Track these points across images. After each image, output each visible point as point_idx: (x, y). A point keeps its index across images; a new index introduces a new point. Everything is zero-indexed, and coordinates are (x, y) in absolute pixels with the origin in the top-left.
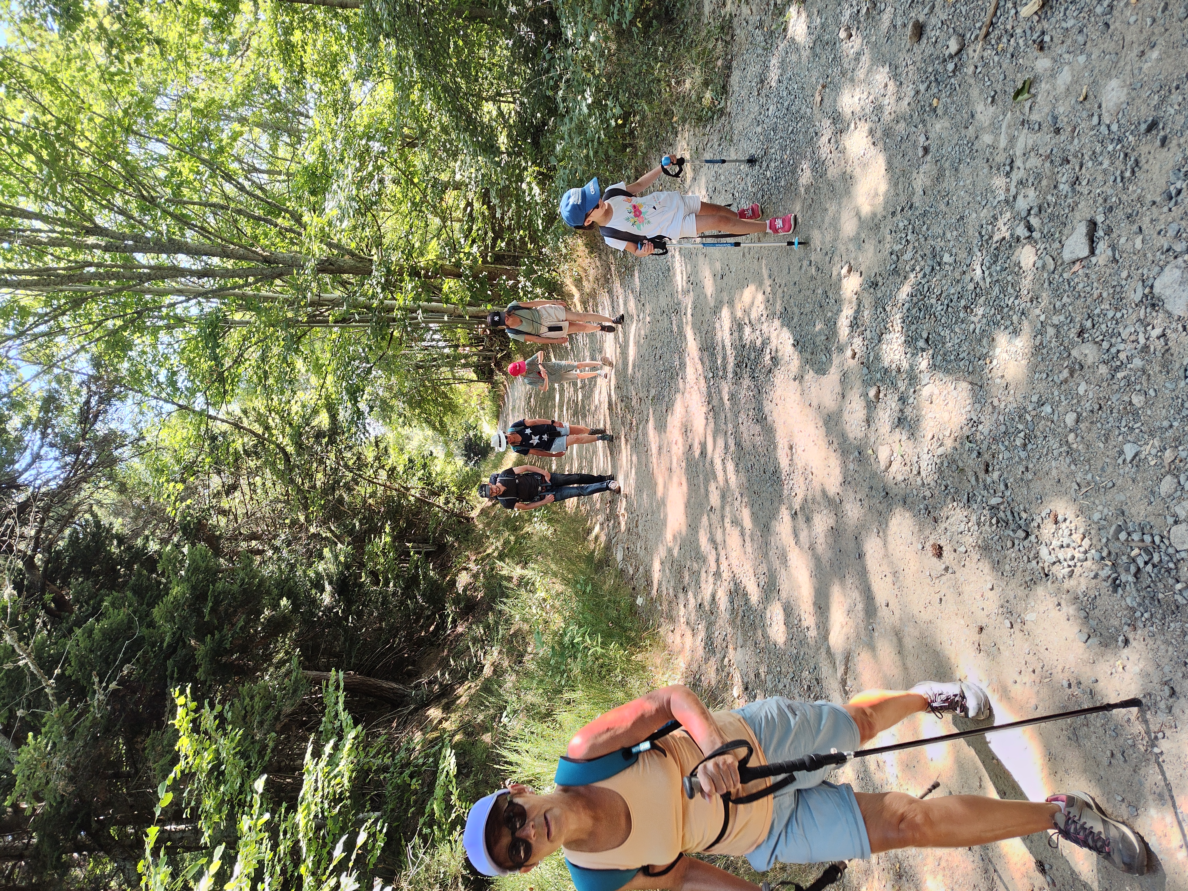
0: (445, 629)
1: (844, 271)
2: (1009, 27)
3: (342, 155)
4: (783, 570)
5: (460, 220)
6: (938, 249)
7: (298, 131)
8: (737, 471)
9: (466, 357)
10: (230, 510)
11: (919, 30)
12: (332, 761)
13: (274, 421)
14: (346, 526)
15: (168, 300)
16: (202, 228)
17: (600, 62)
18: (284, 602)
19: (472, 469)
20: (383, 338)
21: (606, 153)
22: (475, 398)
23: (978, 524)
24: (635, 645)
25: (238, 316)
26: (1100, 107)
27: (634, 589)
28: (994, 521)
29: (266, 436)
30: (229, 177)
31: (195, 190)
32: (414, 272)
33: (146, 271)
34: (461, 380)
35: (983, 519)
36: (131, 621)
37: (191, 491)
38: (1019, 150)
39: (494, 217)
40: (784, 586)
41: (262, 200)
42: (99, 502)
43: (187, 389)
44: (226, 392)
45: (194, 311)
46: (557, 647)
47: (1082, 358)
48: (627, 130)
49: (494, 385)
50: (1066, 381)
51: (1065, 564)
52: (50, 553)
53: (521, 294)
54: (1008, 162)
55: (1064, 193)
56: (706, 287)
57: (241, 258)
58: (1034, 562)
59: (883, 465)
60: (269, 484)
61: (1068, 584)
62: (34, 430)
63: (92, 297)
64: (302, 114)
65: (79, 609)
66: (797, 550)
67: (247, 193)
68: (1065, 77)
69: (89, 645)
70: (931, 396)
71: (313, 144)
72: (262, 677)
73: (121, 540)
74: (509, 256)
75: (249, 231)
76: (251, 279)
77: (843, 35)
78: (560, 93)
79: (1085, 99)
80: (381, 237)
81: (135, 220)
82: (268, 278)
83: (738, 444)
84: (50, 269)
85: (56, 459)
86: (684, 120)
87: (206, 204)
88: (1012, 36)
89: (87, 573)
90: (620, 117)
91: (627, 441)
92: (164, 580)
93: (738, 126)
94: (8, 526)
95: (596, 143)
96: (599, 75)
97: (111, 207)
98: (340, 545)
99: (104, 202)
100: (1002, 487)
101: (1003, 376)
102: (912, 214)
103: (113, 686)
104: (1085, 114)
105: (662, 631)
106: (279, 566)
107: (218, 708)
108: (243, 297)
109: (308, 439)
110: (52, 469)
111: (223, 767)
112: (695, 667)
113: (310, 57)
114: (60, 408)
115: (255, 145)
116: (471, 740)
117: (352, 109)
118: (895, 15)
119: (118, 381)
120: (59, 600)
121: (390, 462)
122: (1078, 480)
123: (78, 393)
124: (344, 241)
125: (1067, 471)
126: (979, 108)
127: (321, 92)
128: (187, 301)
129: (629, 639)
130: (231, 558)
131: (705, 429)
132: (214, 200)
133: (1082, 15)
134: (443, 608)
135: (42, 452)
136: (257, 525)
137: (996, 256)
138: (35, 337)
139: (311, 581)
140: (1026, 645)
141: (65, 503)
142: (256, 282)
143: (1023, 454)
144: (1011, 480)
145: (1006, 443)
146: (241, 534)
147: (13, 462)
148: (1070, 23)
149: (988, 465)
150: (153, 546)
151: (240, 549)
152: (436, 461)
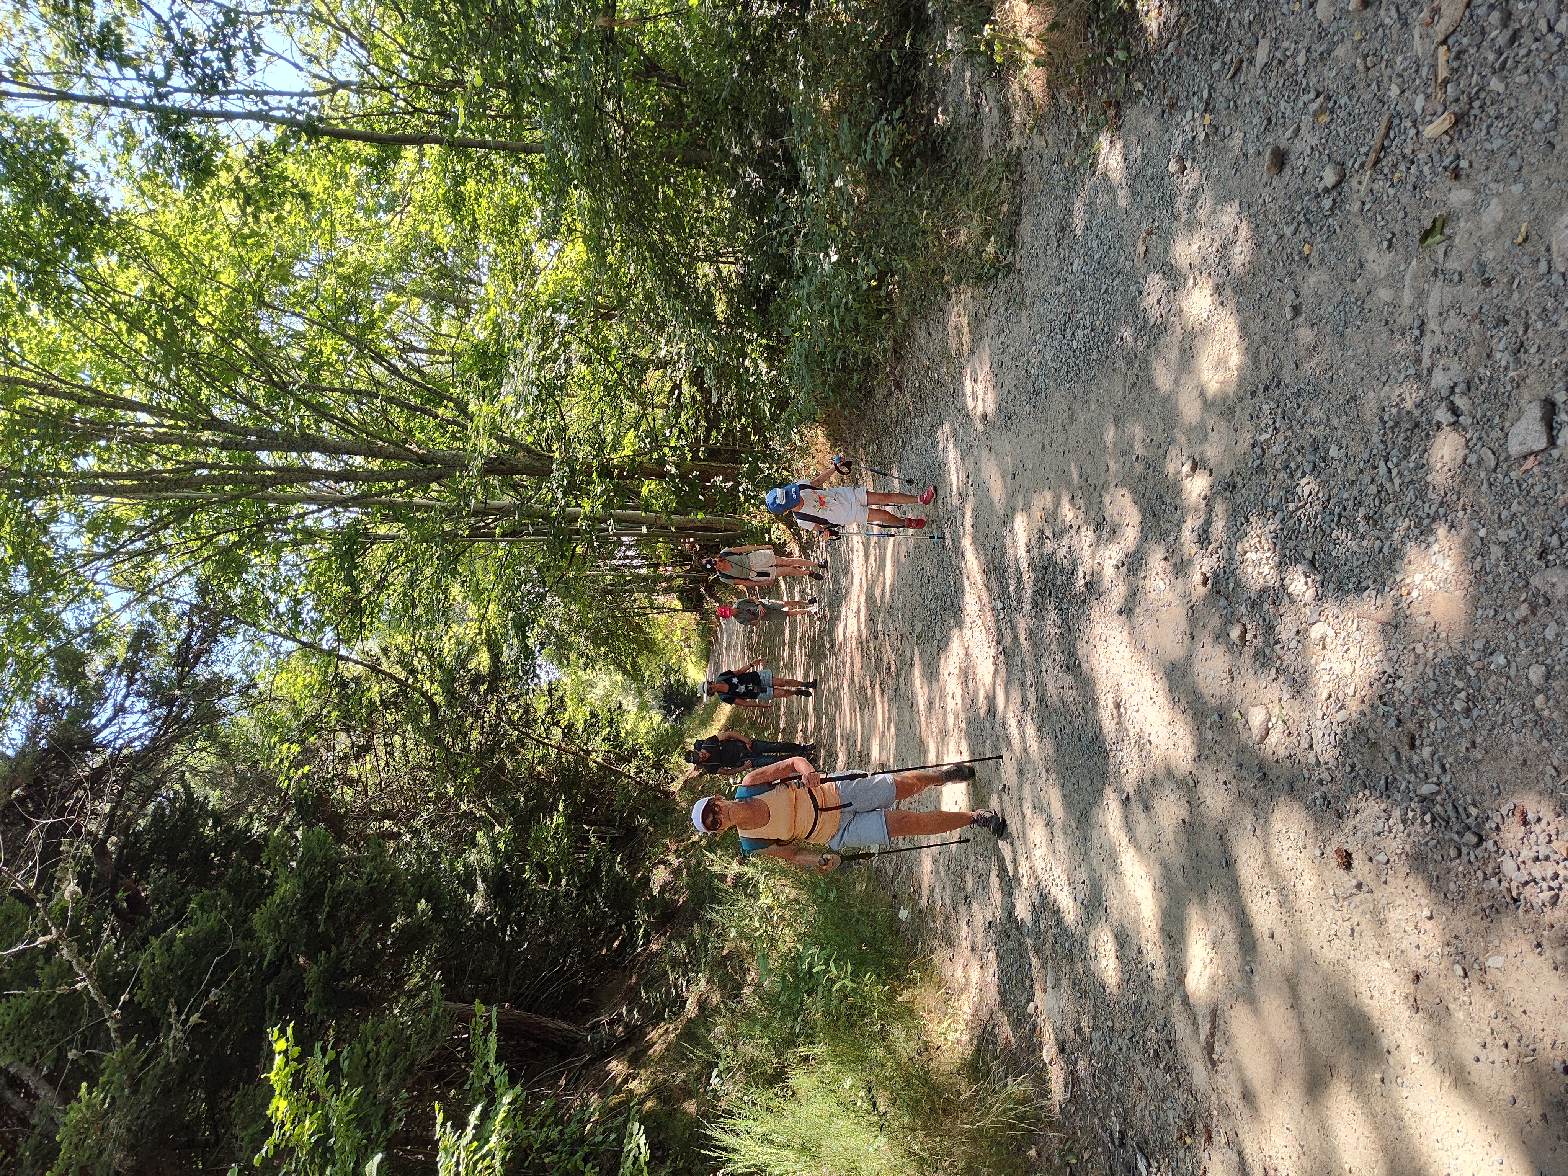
0: (634, 945)
1: (1186, 468)
2: (1408, 151)
3: (521, 330)
4: (1111, 879)
5: (663, 406)
6: (1321, 439)
7: (468, 301)
8: (1041, 737)
9: (669, 579)
10: (359, 779)
11: (1280, 159)
12: (481, 1136)
13: (421, 662)
14: (506, 802)
15: (294, 510)
16: (344, 420)
17: (847, 212)
18: (422, 905)
19: (672, 726)
20: (563, 556)
21: (856, 322)
22: (678, 632)
23: (1404, 822)
24: (898, 977)
25: (383, 530)
26: (1548, 249)
27: (895, 897)
28: (1428, 818)
29: (410, 681)
30: (379, 358)
31: (337, 374)
32: (606, 471)
33: (269, 473)
34: (661, 609)
35: (1410, 814)
36: (223, 929)
37: (309, 754)
38: (1432, 307)
39: (709, 401)
40: (1114, 901)
41: (420, 385)
42: (194, 771)
43: (314, 621)
44: (363, 625)
45: (328, 523)
46: (789, 978)
47: (1547, 587)
48: (883, 293)
49: (704, 615)
50: (1525, 620)
51: (1545, 885)
52: (127, 835)
53: (742, 499)
54: (1417, 323)
55: (1503, 363)
56: (992, 490)
57: (388, 457)
58: (1494, 881)
59: (1256, 733)
60: (410, 744)
61: (1549, 916)
62: (119, 675)
63: (202, 506)
64: (472, 282)
65: (159, 911)
66: (1132, 850)
67: (402, 377)
68: (1493, 212)
69: (167, 960)
70: (1324, 638)
71: (485, 317)
72: (391, 1009)
73: (218, 817)
74: (726, 451)
75: (401, 424)
76: (401, 483)
77: (1173, 167)
78: (797, 250)
79: (1526, 240)
80: (565, 428)
81: (261, 411)
82: (420, 482)
83: (1041, 700)
84: (153, 471)
85: (143, 712)
86: (959, 280)
87: (349, 392)
88: (1412, 162)
89: (172, 863)
90: (873, 278)
91: (883, 691)
92: (268, 873)
93: (1031, 286)
94: (78, 799)
95: (842, 309)
96: (847, 228)
97: (233, 396)
98: (498, 828)
99: (225, 390)
100: (1437, 769)
101: (1428, 613)
102: (1281, 394)
103: (194, 1018)
104: (1526, 260)
105: (936, 958)
106: (419, 856)
107: (331, 1054)
108: (391, 505)
109: (462, 686)
110: (138, 726)
111: (332, 1141)
112: (985, 1013)
113: (484, 210)
114: (152, 647)
115: (414, 319)
116: (667, 1108)
117: (533, 274)
118: (1245, 142)
119: (228, 610)
120: (134, 900)
121: (566, 716)
122: (1556, 762)
123: (177, 626)
124: (517, 435)
125: (1537, 749)
126: (1371, 255)
127: (496, 256)
128: (320, 511)
129: (890, 968)
130: (357, 844)
131: (994, 678)
132: (361, 386)
133: (1514, 132)
134: (633, 916)
135: (128, 703)
136: (393, 800)
137: (1408, 449)
138: (131, 556)
139: (458, 876)
140: (1490, 1005)
141: (150, 770)
142: (407, 487)
143: (1466, 723)
144: (1450, 760)
145: (1440, 707)
146: (371, 811)
147: (91, 716)
148: (1497, 144)
149: (1413, 738)
150: (258, 828)
151: (369, 831)
152: (626, 716)
